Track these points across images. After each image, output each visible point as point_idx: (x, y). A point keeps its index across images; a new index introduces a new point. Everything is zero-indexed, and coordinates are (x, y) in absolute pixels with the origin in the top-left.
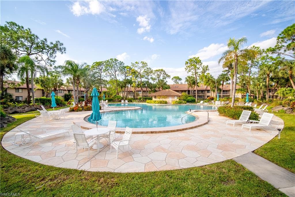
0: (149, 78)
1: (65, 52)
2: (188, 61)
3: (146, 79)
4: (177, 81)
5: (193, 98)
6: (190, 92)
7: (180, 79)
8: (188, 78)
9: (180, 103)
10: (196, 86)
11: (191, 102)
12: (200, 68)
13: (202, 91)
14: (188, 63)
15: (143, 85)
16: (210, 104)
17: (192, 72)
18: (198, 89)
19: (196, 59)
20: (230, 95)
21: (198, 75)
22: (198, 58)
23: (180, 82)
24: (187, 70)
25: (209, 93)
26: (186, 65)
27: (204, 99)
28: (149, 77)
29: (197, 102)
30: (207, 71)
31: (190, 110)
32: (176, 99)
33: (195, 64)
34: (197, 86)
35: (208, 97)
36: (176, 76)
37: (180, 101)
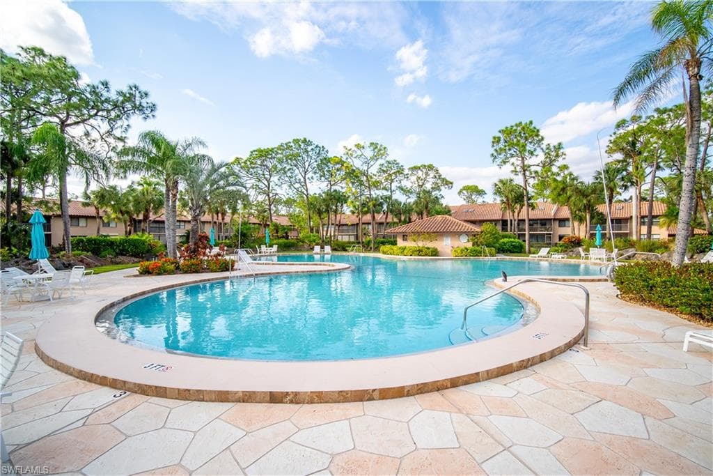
0: (394, 187)
1: (153, 116)
2: (500, 135)
3: (386, 190)
4: (473, 197)
5: (517, 240)
6: (507, 225)
7: (481, 193)
8: (500, 185)
9: (477, 254)
10: (525, 208)
11: (511, 252)
12: (535, 153)
13: (544, 222)
14: (499, 138)
15: (374, 206)
16: (571, 257)
17: (513, 164)
18: (530, 217)
19: (523, 129)
20: (631, 234)
21: (531, 173)
22: (531, 123)
23: (480, 200)
24: (498, 161)
25: (565, 226)
26: (493, 146)
27: (550, 244)
28: (394, 185)
29: (530, 253)
30: (560, 159)
31: (505, 276)
32: (464, 242)
33: (522, 141)
34: (529, 205)
35: (561, 238)
36: (470, 185)
37: (477, 248)
